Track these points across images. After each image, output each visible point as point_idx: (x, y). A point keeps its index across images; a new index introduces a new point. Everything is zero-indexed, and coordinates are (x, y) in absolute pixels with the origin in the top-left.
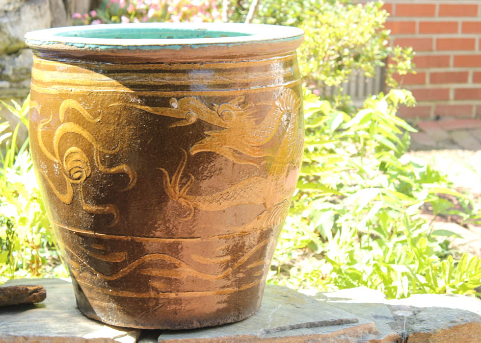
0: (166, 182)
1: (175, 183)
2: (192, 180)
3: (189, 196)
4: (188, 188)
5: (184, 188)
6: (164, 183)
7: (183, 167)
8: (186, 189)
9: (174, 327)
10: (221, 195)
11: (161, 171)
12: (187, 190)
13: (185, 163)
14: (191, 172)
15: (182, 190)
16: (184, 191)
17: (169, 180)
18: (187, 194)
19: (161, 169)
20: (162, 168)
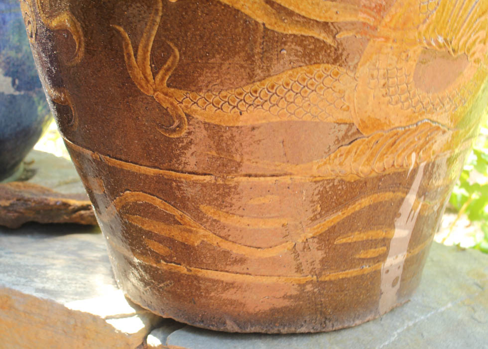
0: (129, 56)
1: (144, 59)
2: (175, 57)
3: (172, 90)
4: (170, 73)
5: (161, 72)
6: (126, 58)
7: (156, 28)
8: (165, 74)
9: (193, 323)
10: (241, 94)
11: (118, 32)
12: (167, 78)
13: (158, 20)
14: (172, 40)
15: (159, 76)
16: (162, 79)
17: (132, 53)
18: (169, 86)
19: (118, 27)
20: (119, 25)
